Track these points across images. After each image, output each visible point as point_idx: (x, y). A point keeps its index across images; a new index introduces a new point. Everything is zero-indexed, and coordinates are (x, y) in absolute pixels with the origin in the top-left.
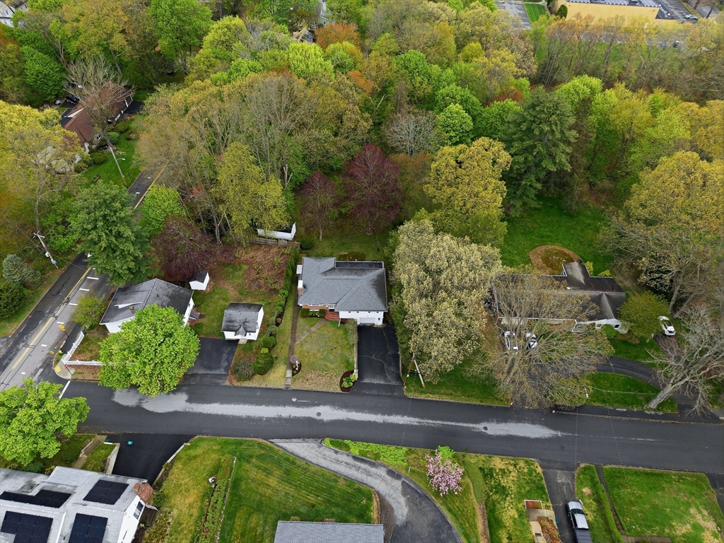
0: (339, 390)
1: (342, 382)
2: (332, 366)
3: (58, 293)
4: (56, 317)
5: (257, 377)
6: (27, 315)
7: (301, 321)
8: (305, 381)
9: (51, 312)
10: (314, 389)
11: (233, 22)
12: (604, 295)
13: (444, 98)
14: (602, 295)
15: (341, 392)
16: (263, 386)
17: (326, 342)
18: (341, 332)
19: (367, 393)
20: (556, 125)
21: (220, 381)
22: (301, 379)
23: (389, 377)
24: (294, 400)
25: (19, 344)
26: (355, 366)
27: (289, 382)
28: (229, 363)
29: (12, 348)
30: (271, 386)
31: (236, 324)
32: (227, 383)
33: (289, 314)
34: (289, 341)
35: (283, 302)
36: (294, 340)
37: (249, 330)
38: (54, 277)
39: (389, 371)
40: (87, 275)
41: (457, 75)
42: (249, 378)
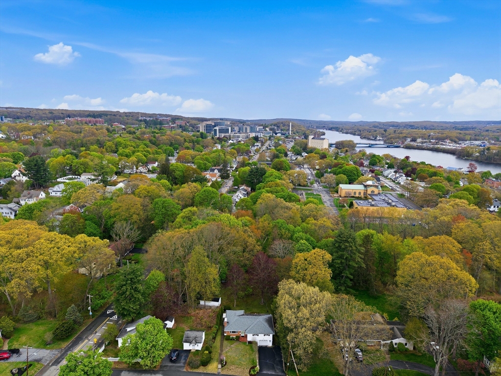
1: (250, 371)
2: (244, 363)
3: (91, 329)
4: (89, 340)
5: (202, 367)
6: (73, 339)
7: (225, 342)
8: (229, 370)
9: (87, 338)
10: (234, 375)
11: (193, 209)
12: (395, 327)
13: (297, 239)
14: (394, 327)
16: (205, 372)
17: (240, 352)
18: (248, 347)
20: (352, 243)
21: (180, 369)
22: (227, 369)
23: (277, 371)
25: (68, 352)
26: (258, 364)
27: (220, 370)
28: (186, 360)
29: (64, 354)
30: (210, 372)
31: (191, 339)
32: (185, 370)
33: (218, 338)
34: (219, 351)
35: (216, 331)
36: (222, 351)
37: (198, 342)
38: (89, 322)
39: (277, 368)
40: (107, 321)
41: (303, 229)
42: (197, 367)
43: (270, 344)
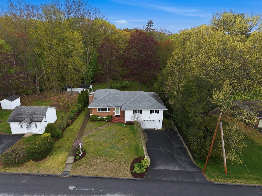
0: (130, 176)
1: (132, 167)
2: (120, 153)
5: (31, 162)
7: (90, 124)
8: (88, 167)
10: (99, 175)
15: (133, 178)
16: (35, 172)
17: (113, 135)
18: (126, 130)
19: (164, 179)
22: (84, 165)
23: (182, 164)
24: (71, 188)
26: (145, 153)
27: (69, 168)
30: (44, 173)
31: (23, 116)
33: (80, 119)
34: (76, 136)
36: (81, 134)
37: (35, 120)
39: (181, 160)
42: (20, 163)
43: (159, 126)
